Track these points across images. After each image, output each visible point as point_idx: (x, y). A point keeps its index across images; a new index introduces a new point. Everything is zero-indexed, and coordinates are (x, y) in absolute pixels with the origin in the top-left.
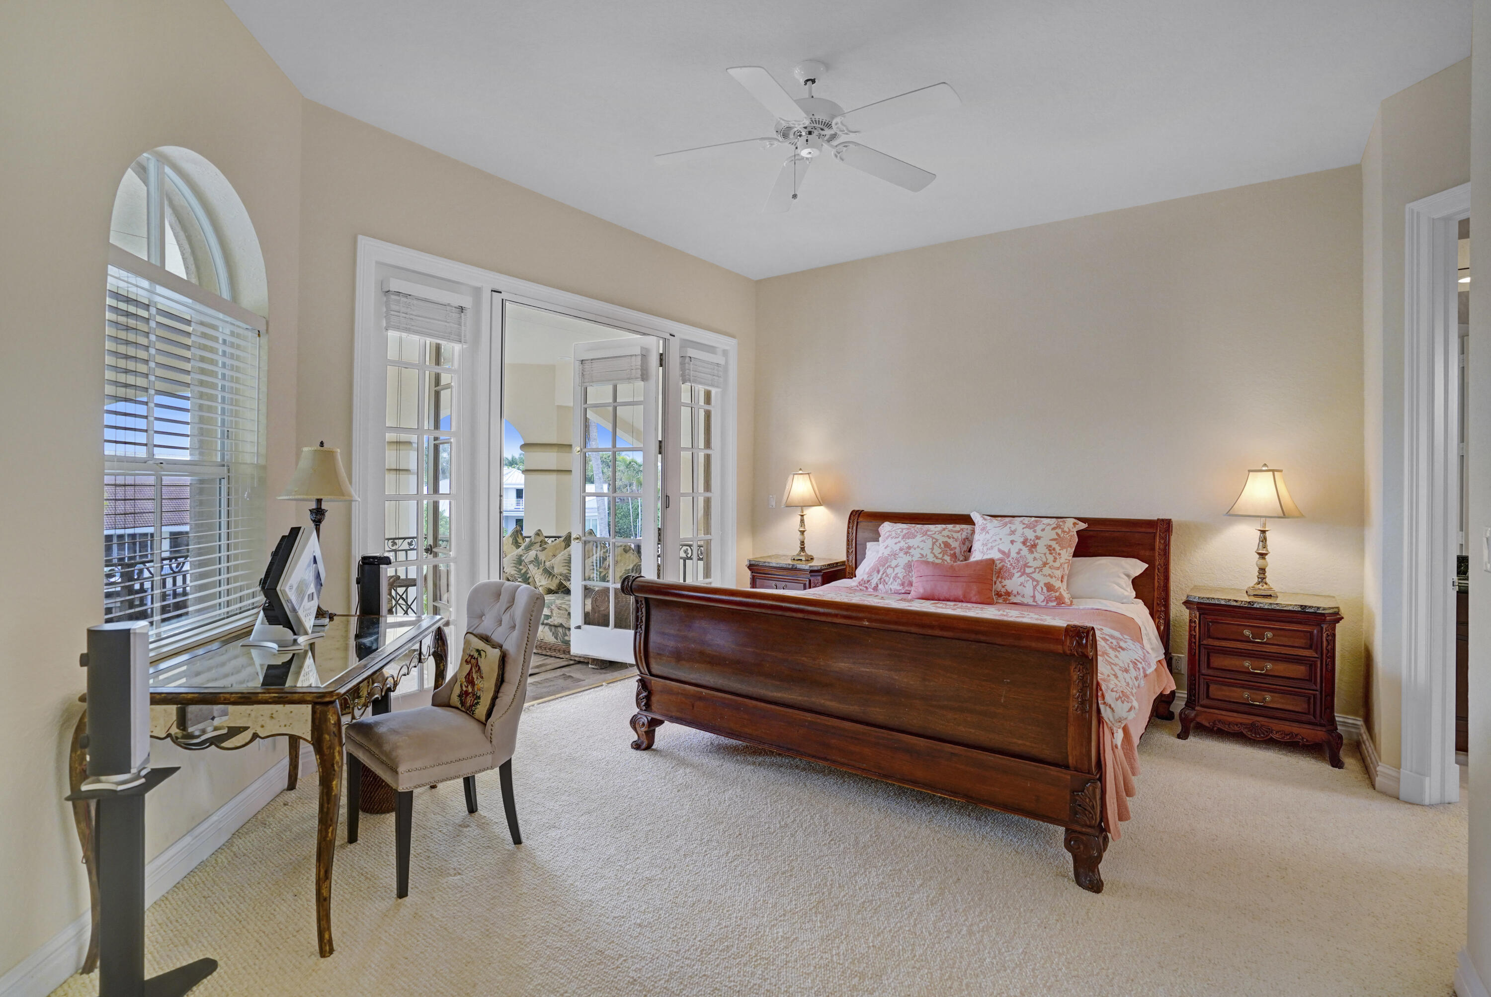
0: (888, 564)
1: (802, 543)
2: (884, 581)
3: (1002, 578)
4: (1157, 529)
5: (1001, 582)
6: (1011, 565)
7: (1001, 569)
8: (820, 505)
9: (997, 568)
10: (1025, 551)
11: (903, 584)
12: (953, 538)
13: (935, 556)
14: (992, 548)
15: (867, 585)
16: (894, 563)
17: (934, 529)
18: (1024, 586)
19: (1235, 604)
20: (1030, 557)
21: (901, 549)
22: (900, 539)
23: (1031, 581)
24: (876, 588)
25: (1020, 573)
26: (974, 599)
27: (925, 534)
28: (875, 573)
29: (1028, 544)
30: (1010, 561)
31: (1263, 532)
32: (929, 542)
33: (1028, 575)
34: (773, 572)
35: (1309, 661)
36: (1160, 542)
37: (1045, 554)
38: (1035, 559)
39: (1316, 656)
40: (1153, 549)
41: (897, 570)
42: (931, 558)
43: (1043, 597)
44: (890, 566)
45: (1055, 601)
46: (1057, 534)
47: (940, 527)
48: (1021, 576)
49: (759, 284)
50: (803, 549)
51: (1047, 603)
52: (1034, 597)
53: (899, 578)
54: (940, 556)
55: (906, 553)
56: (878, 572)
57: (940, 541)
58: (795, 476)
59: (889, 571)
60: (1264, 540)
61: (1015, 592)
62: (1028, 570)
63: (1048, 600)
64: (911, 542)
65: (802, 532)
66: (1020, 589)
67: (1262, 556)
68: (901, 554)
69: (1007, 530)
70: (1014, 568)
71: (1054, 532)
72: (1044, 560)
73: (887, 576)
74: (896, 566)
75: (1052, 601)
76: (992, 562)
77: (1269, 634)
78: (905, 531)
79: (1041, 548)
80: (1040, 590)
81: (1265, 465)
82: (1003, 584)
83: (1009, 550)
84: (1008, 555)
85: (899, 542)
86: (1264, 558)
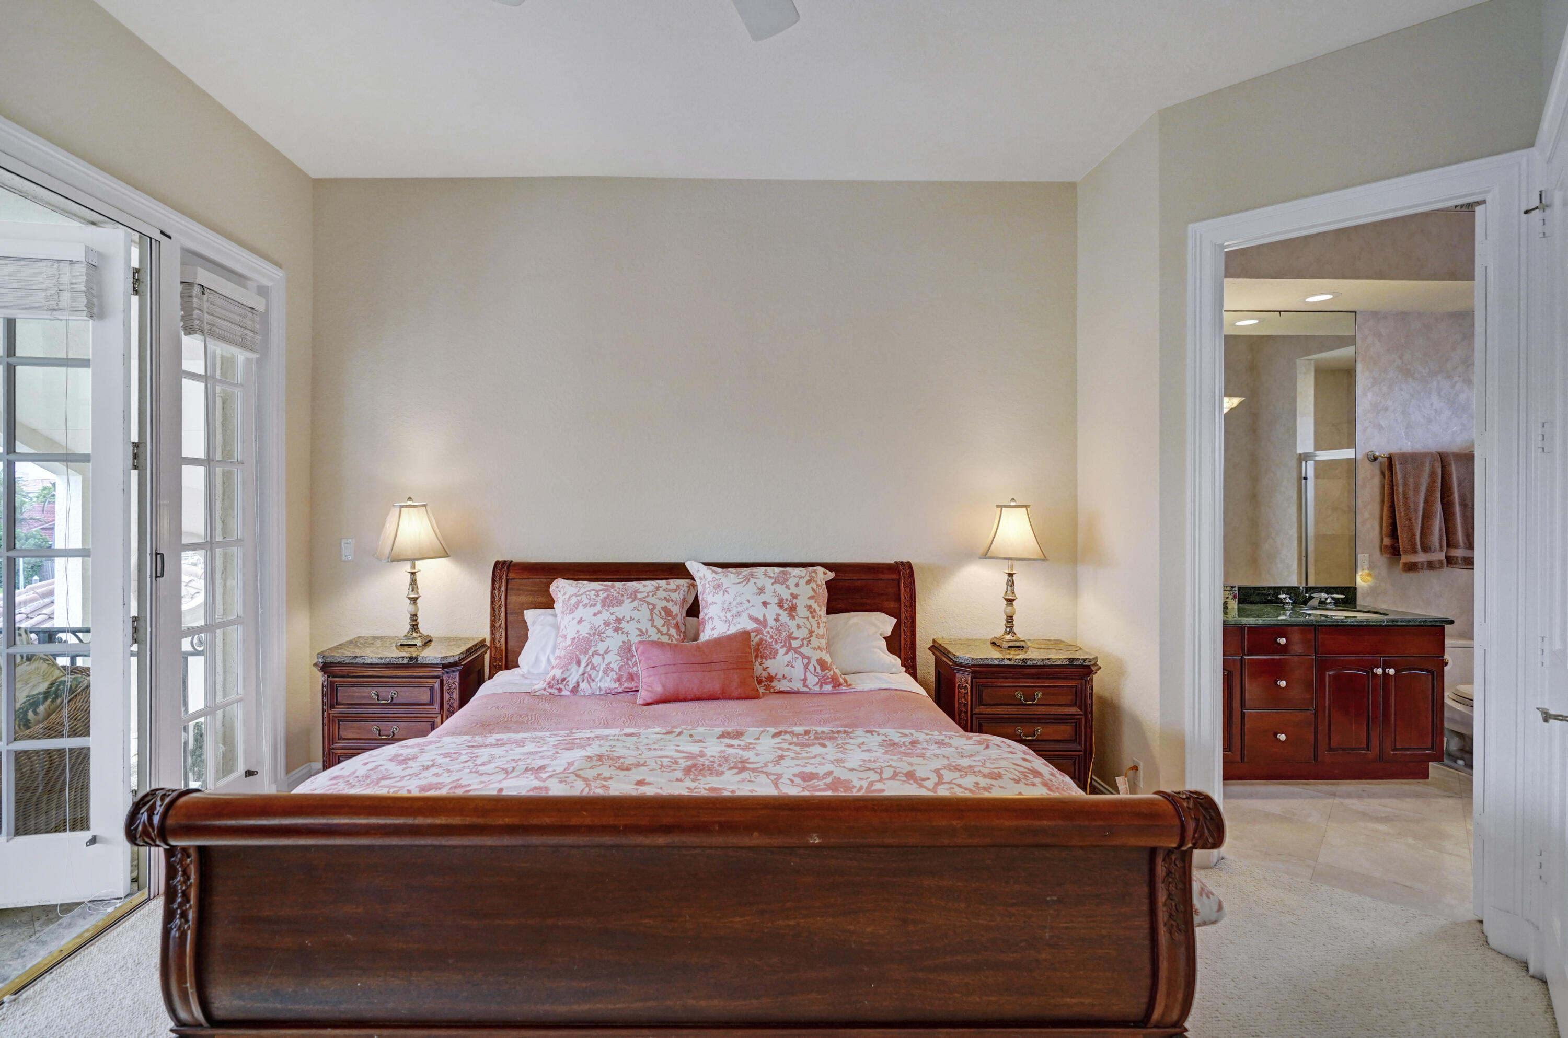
0: (593, 649)
1: (414, 617)
2: (590, 676)
3: (762, 658)
4: (900, 575)
5: (761, 664)
6: (772, 637)
7: (759, 644)
8: (446, 555)
9: (754, 643)
10: (784, 617)
11: (619, 679)
12: (672, 601)
13: (659, 631)
14: (739, 614)
15: (561, 686)
16: (601, 647)
17: (645, 587)
18: (792, 666)
19: (1008, 663)
20: (792, 624)
21: (607, 624)
22: (599, 607)
23: (800, 658)
24: (575, 690)
25: (785, 649)
26: (736, 694)
27: (634, 596)
28: (574, 665)
29: (786, 606)
30: (768, 632)
31: (1011, 575)
32: (645, 609)
33: (796, 650)
34: (370, 673)
35: (1074, 719)
36: (905, 591)
37: (808, 618)
38: (799, 627)
39: (1081, 713)
40: (898, 599)
41: (610, 658)
42: (655, 637)
43: (817, 680)
44: (595, 653)
45: (830, 683)
46: (813, 590)
47: (650, 585)
48: (786, 653)
49: (322, 186)
50: (415, 627)
51: (821, 687)
52: (805, 680)
53: (612, 670)
54: (664, 630)
55: (617, 630)
56: (579, 663)
57: (658, 608)
58: (404, 510)
59: (596, 660)
60: (1011, 584)
61: (780, 676)
62: (795, 644)
63: (822, 683)
64: (619, 611)
65: (414, 600)
66: (787, 671)
67: (1010, 602)
68: (609, 632)
69: (751, 587)
70: (776, 642)
71: (809, 586)
72: (809, 627)
73: (594, 668)
74: (606, 652)
75: (826, 683)
76: (745, 636)
77: (1039, 694)
78: (602, 595)
79: (802, 611)
80: (812, 669)
81: (1013, 499)
82: (765, 666)
83: (764, 616)
84: (763, 623)
85: (600, 612)
86: (1012, 605)
